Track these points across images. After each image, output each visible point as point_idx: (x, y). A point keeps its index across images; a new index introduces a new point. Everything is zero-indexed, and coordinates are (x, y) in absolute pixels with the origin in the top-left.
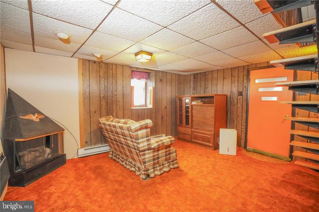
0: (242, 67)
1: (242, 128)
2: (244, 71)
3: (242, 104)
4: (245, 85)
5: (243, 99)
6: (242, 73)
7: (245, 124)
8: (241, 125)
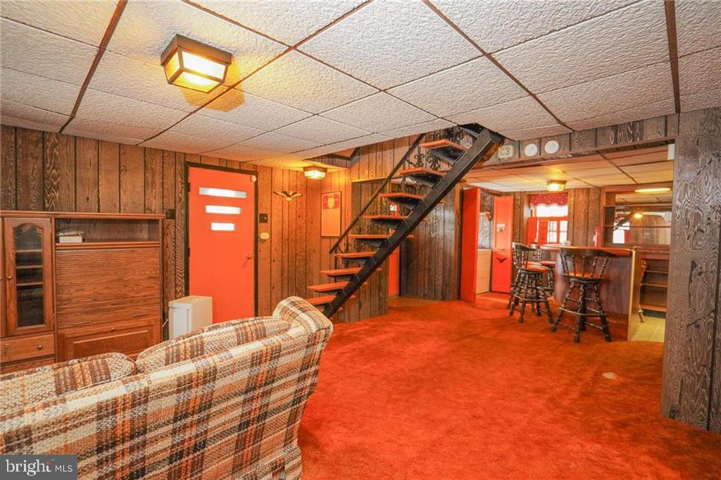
0: (172, 155)
1: (176, 291)
2: (177, 164)
3: (175, 239)
4: (180, 195)
5: (175, 227)
6: (173, 168)
7: (183, 281)
8: (174, 284)
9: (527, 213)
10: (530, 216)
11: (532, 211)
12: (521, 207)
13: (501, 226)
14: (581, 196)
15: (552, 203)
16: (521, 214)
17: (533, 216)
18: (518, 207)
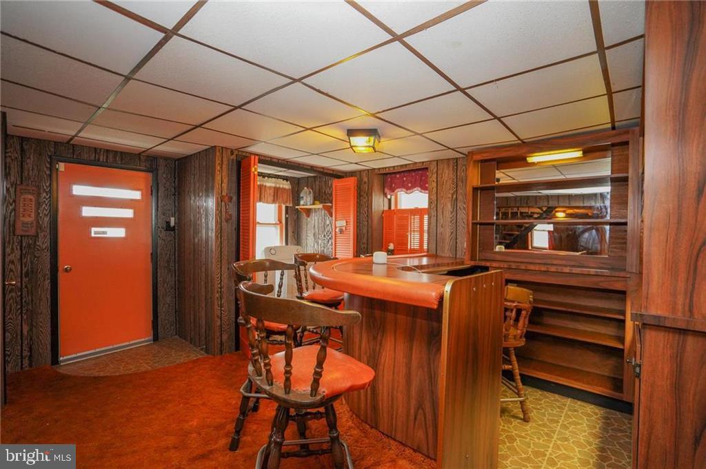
9: (379, 203)
10: (386, 208)
11: (390, 200)
12: (369, 195)
13: (341, 223)
14: (446, 171)
15: (413, 186)
16: (370, 206)
17: (393, 208)
18: (365, 195)
